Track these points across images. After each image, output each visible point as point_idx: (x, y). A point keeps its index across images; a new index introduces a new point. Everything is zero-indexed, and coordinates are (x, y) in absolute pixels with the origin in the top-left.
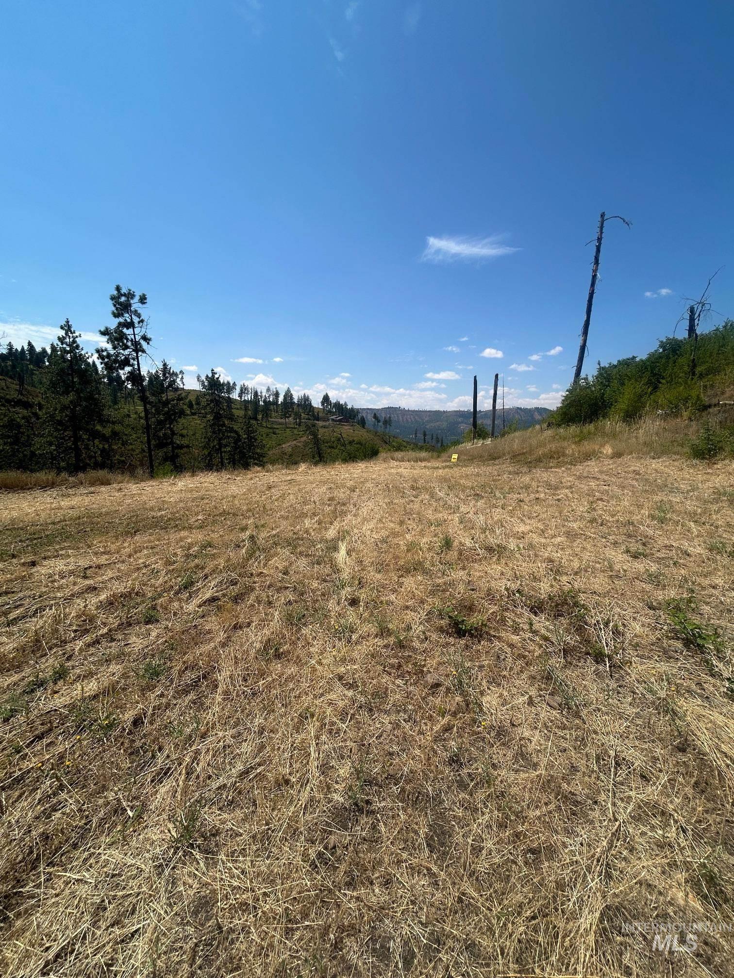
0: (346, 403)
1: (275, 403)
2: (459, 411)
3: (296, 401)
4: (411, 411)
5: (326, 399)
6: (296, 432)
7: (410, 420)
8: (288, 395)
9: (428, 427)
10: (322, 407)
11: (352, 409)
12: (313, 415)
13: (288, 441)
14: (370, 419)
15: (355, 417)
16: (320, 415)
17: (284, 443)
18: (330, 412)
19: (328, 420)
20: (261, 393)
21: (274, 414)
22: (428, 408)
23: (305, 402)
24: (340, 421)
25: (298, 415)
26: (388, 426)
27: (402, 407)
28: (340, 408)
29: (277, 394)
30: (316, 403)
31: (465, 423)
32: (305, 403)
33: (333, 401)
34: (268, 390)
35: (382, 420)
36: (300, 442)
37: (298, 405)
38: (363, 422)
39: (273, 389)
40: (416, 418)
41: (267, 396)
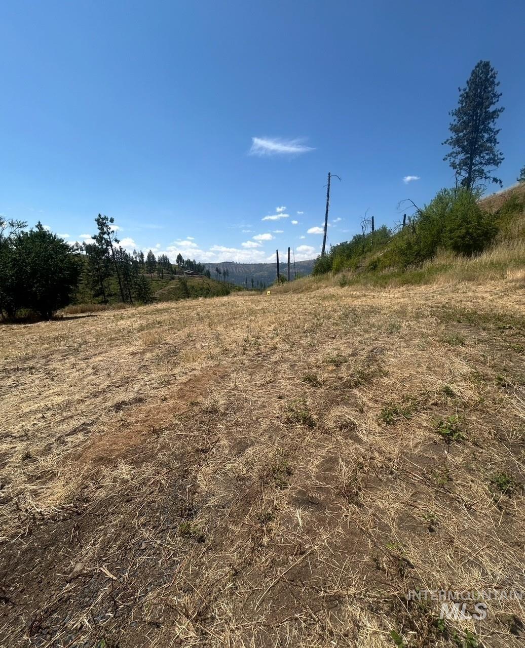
0: (194, 261)
1: (142, 262)
3: (157, 260)
4: (242, 264)
5: (180, 258)
6: (160, 283)
7: (241, 271)
8: (151, 256)
9: (254, 275)
10: (176, 264)
11: (200, 264)
12: (172, 270)
14: (213, 271)
15: (202, 270)
16: (177, 270)
18: (183, 267)
19: (183, 273)
20: (129, 255)
21: (142, 271)
22: (253, 262)
24: (192, 274)
25: (160, 271)
26: (226, 276)
27: (235, 262)
28: (191, 265)
29: (142, 256)
30: (173, 261)
32: (164, 261)
33: (185, 259)
34: (135, 252)
35: (222, 271)
36: (165, 290)
37: (160, 263)
38: (208, 274)
39: (138, 251)
40: (246, 269)
41: (134, 257)
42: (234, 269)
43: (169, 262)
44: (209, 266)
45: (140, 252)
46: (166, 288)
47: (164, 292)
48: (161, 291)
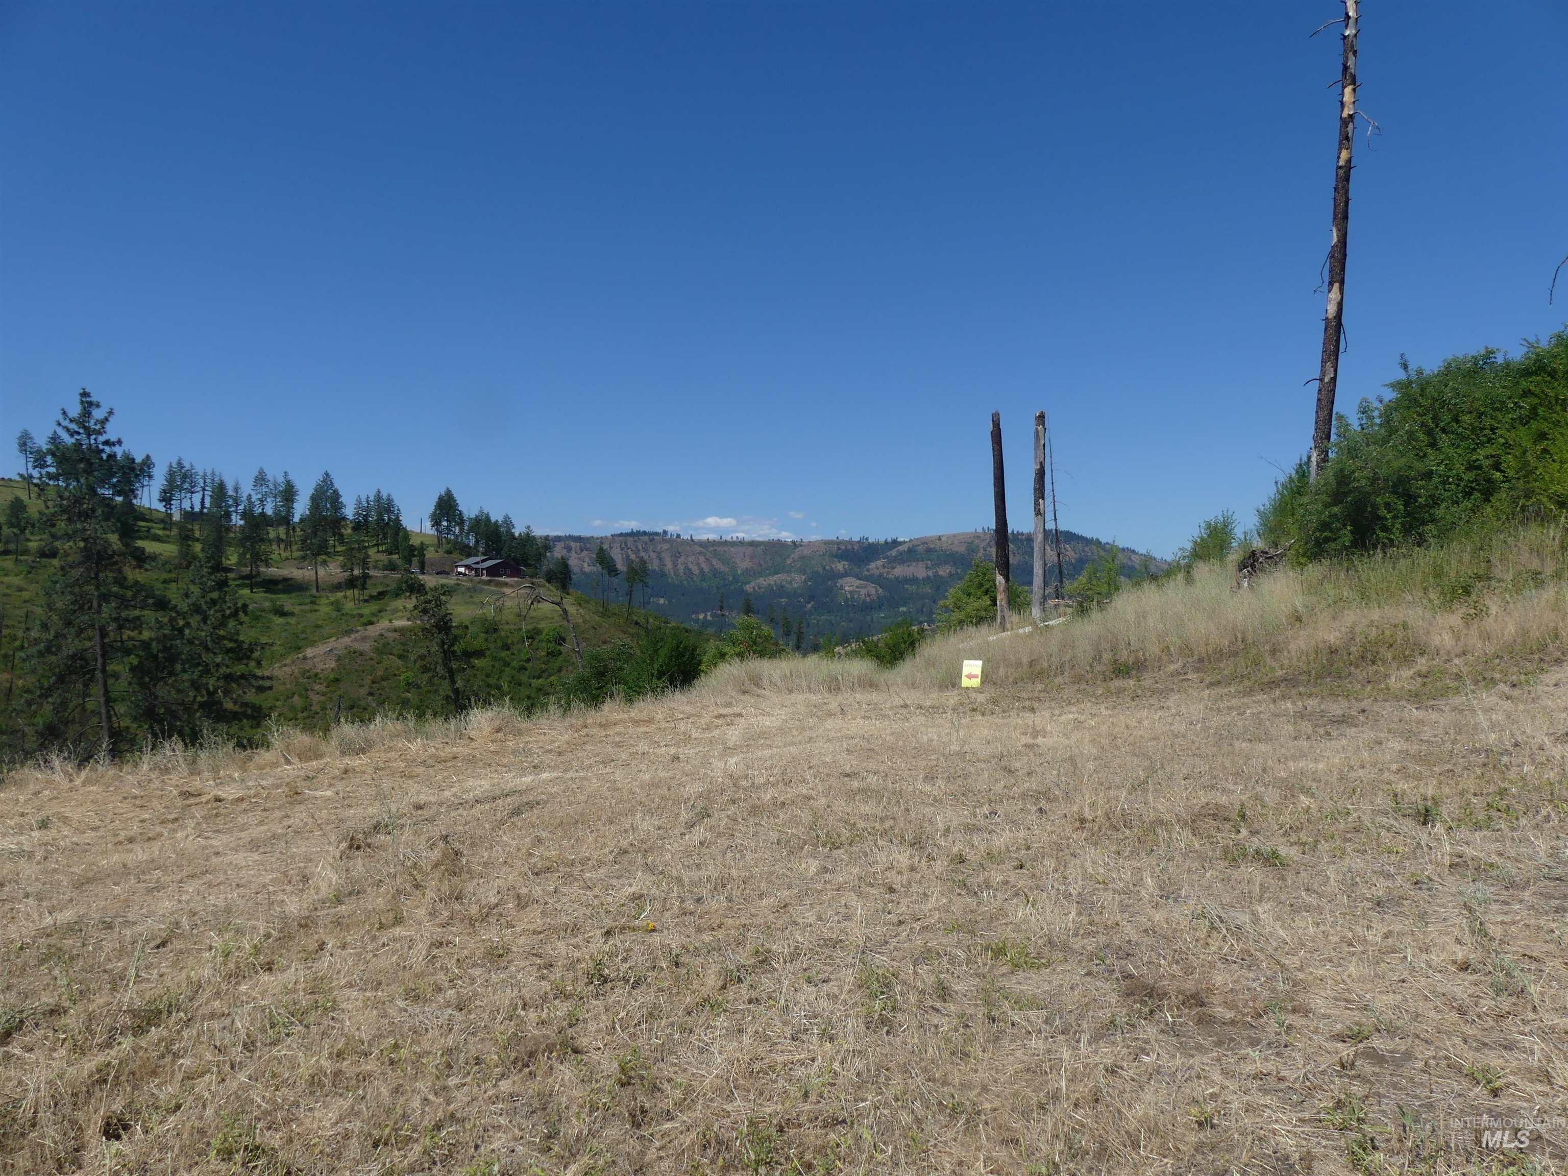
0: (507, 521)
1: (284, 519)
2: (838, 543)
3: (349, 512)
4: (700, 543)
5: (446, 506)
7: (697, 572)
8: (325, 495)
9: (753, 586)
11: (528, 539)
12: (407, 556)
13: (325, 638)
14: (582, 564)
15: (540, 556)
16: (429, 553)
17: (313, 644)
18: (458, 544)
19: (455, 569)
20: (236, 489)
21: (277, 553)
23: (380, 515)
24: (492, 571)
25: (355, 556)
26: (637, 587)
27: (672, 532)
28: (490, 535)
29: (289, 494)
31: (857, 577)
32: (380, 518)
33: (470, 512)
34: (261, 479)
35: (621, 566)
36: (364, 639)
37: (359, 524)
38: (561, 575)
39: (275, 475)
40: (714, 562)
41: (255, 498)
42: (669, 565)
43: (398, 520)
44: (569, 549)
45: (281, 480)
46: (374, 631)
47: (358, 646)
48: (346, 640)
